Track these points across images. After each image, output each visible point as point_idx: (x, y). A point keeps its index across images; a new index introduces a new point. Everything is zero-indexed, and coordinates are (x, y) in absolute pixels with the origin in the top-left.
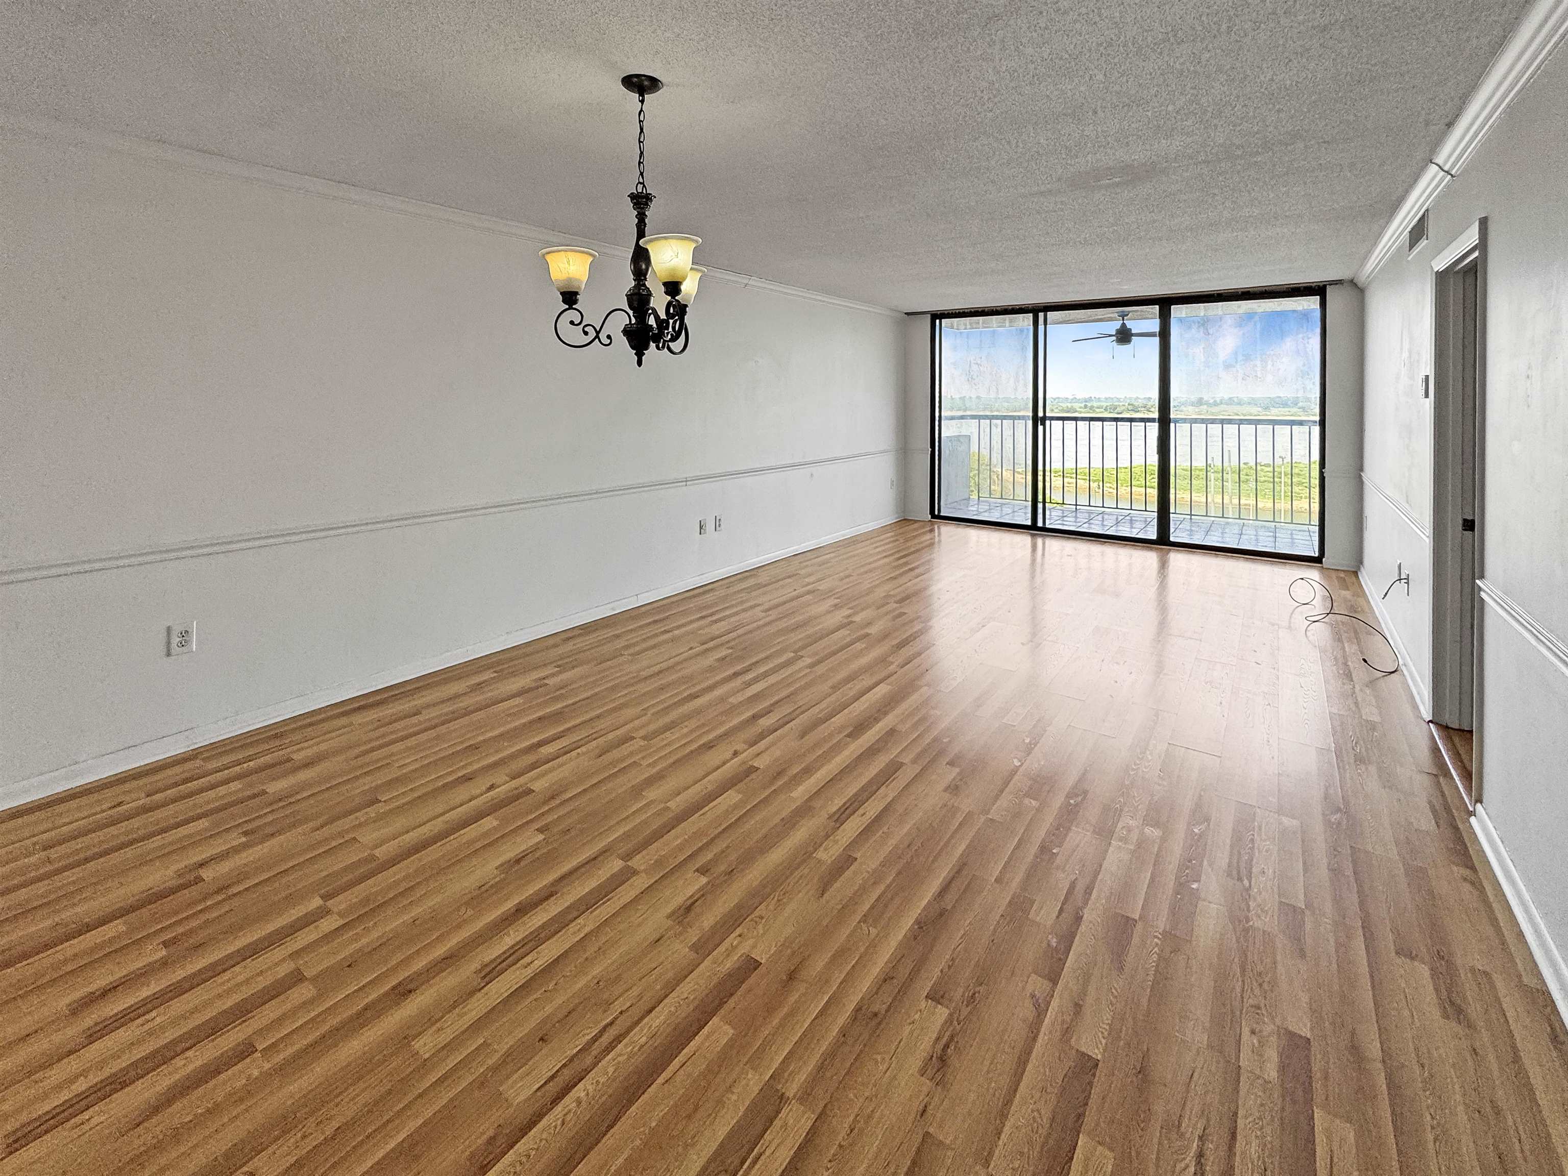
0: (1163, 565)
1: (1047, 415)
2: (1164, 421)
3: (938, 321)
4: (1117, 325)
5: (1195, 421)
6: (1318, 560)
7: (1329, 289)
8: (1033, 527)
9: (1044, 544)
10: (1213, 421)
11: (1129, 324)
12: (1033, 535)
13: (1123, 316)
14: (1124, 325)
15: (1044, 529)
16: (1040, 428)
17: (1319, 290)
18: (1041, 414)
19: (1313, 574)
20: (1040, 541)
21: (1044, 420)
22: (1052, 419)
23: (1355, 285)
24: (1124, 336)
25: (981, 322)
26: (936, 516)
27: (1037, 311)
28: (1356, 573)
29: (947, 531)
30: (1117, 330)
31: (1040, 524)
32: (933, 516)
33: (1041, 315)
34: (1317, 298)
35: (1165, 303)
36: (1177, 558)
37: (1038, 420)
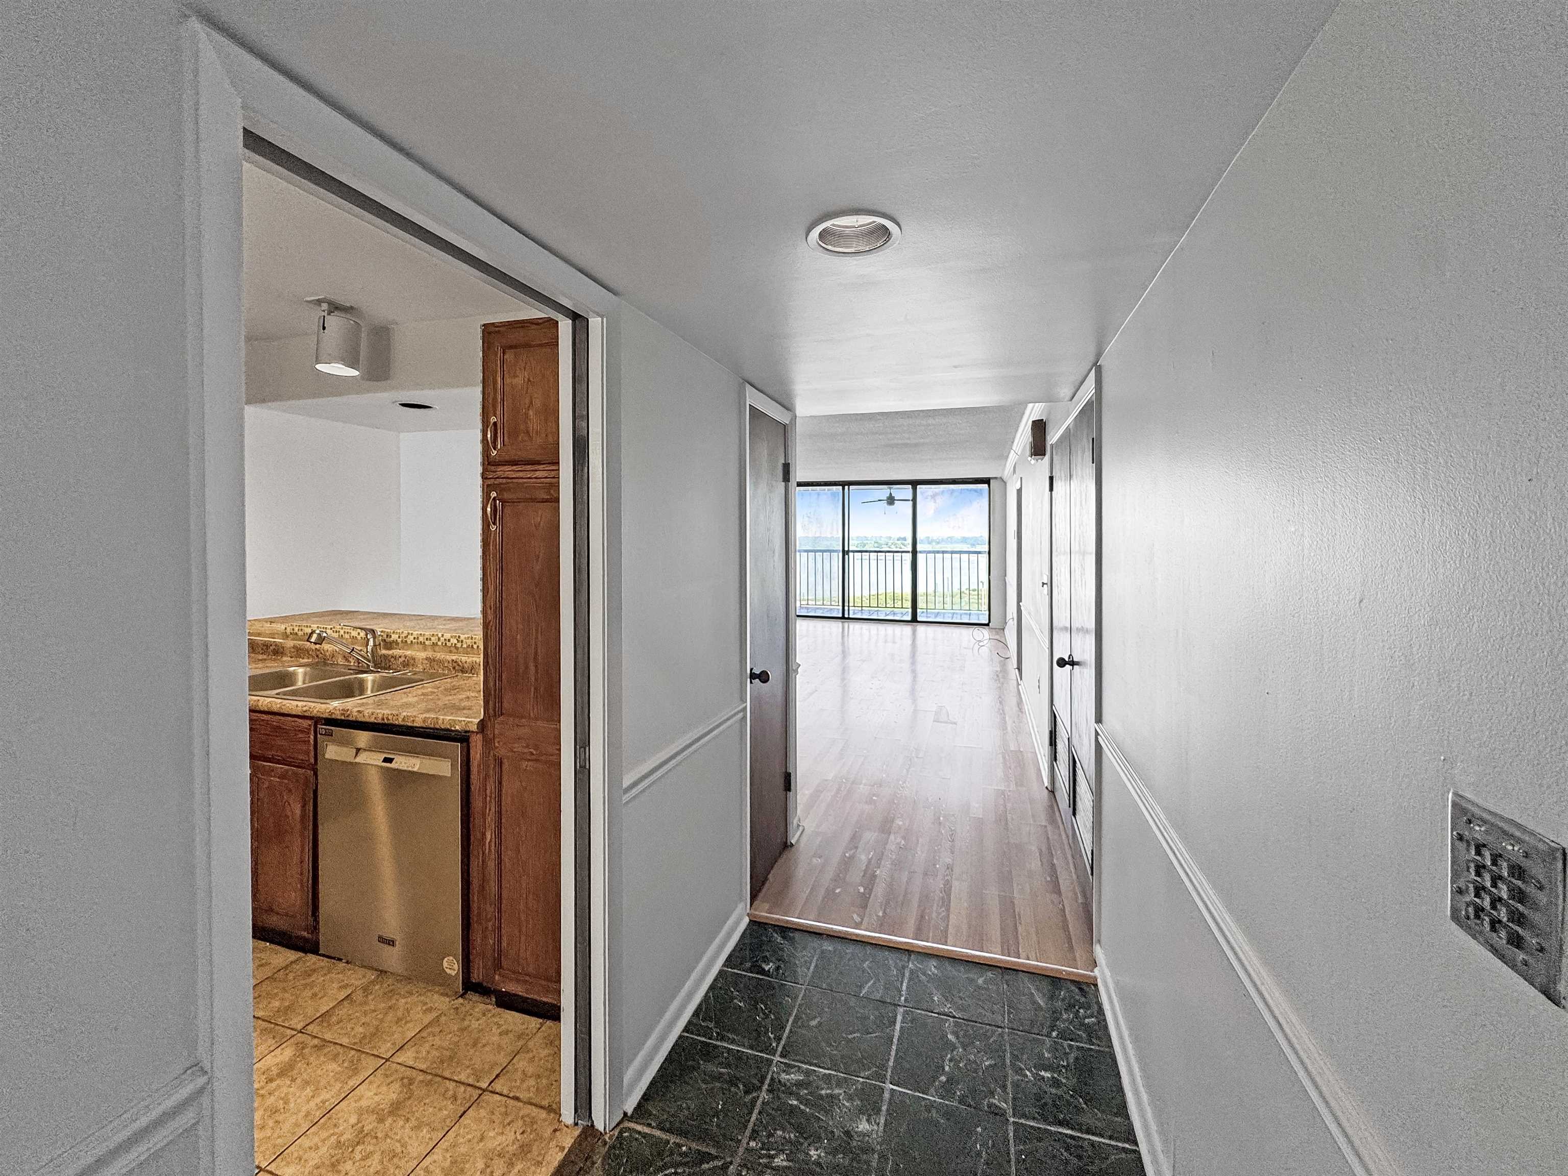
0: (914, 632)
4: (889, 495)
5: (930, 552)
6: (988, 625)
7: (991, 481)
8: (843, 618)
9: (849, 627)
10: (938, 552)
11: (895, 495)
12: (843, 622)
13: (894, 490)
14: (892, 495)
15: (849, 618)
16: (847, 556)
17: (987, 481)
18: (846, 549)
19: (985, 633)
20: (846, 625)
21: (848, 552)
22: (854, 552)
23: (1003, 480)
24: (891, 500)
27: (843, 484)
28: (1003, 629)
30: (888, 498)
31: (846, 616)
33: (846, 487)
34: (987, 485)
35: (914, 484)
36: (921, 628)
37: (845, 553)
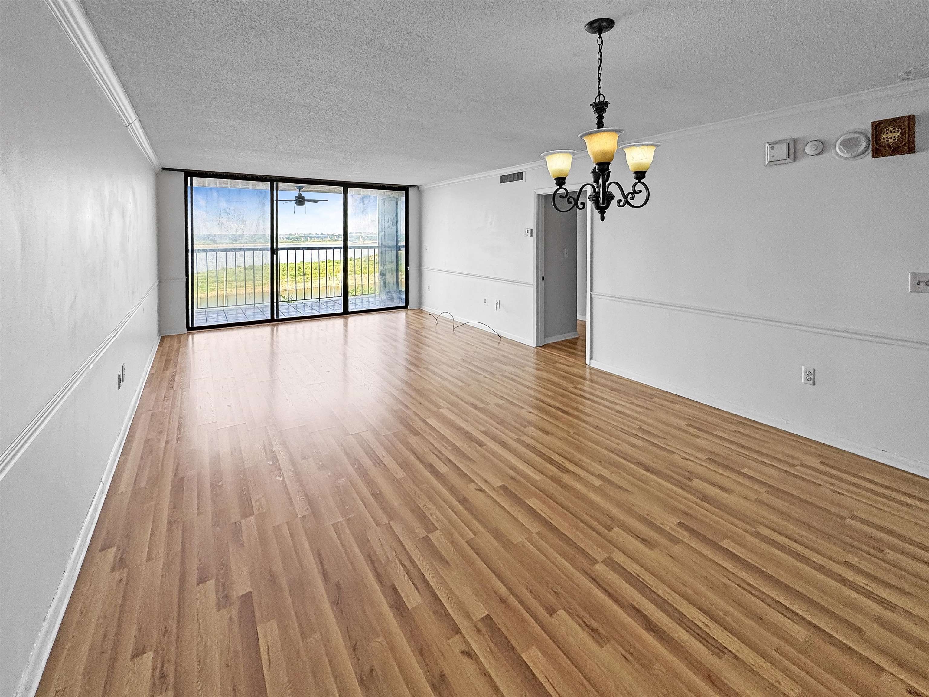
1: (279, 247)
2: (346, 248)
3: (189, 178)
4: (297, 194)
6: (406, 307)
7: (410, 189)
8: (273, 320)
9: (277, 330)
11: (303, 194)
12: (267, 326)
13: (300, 188)
14: (300, 194)
15: (278, 320)
17: (406, 189)
23: (419, 189)
25: (229, 183)
26: (192, 329)
28: (420, 309)
29: (199, 338)
30: (296, 197)
31: (275, 318)
32: (189, 329)
34: (404, 192)
37: (274, 251)
